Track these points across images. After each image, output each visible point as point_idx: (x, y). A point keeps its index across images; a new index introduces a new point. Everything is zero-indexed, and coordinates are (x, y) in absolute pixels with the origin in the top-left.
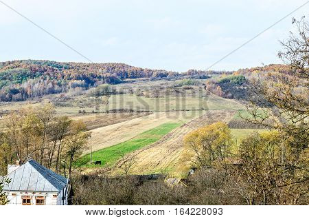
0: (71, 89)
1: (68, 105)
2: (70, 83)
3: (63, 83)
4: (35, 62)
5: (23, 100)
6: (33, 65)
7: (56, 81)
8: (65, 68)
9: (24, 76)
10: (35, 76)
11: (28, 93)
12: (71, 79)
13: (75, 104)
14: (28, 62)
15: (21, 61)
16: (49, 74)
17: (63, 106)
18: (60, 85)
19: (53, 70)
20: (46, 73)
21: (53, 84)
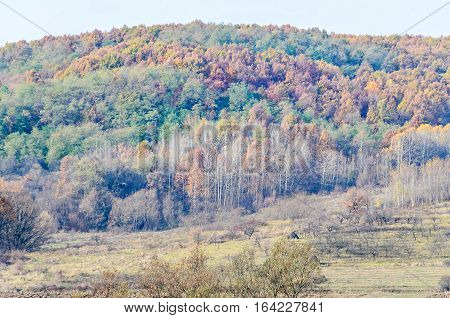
0: (405, 169)
1: (388, 252)
2: (398, 139)
3: (362, 137)
4: (225, 36)
5: (162, 224)
6: (213, 49)
7: (327, 132)
8: (376, 67)
9: (169, 105)
10: (223, 103)
11: (191, 190)
12: (402, 120)
13: (421, 245)
14: (192, 35)
15: (157, 32)
16: (292, 96)
17: (361, 253)
18: (346, 149)
19: (315, 76)
20: (276, 89)
21: (314, 142)
